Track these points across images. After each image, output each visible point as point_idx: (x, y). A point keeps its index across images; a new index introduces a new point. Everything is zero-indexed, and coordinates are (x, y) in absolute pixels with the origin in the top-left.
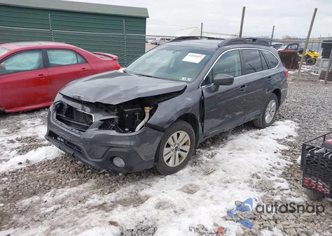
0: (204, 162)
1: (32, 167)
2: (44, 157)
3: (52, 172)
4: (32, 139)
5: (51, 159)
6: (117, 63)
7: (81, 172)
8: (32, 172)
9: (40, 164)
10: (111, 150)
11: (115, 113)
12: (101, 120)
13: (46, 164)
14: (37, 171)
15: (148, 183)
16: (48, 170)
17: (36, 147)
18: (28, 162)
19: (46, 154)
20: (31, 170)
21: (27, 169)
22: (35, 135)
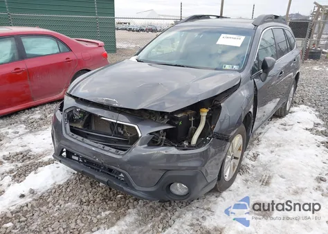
0: (250, 166)
1: (41, 200)
2: (52, 182)
3: (72, 205)
4: (24, 156)
5: (61, 183)
6: (103, 50)
7: (110, 199)
8: (44, 208)
9: (50, 193)
10: (169, 174)
11: (166, 121)
12: (151, 134)
13: (58, 191)
14: (50, 205)
15: (206, 207)
16: (66, 202)
17: (35, 167)
18: (32, 192)
19: (53, 178)
20: (41, 205)
21: (34, 203)
22: (26, 148)
